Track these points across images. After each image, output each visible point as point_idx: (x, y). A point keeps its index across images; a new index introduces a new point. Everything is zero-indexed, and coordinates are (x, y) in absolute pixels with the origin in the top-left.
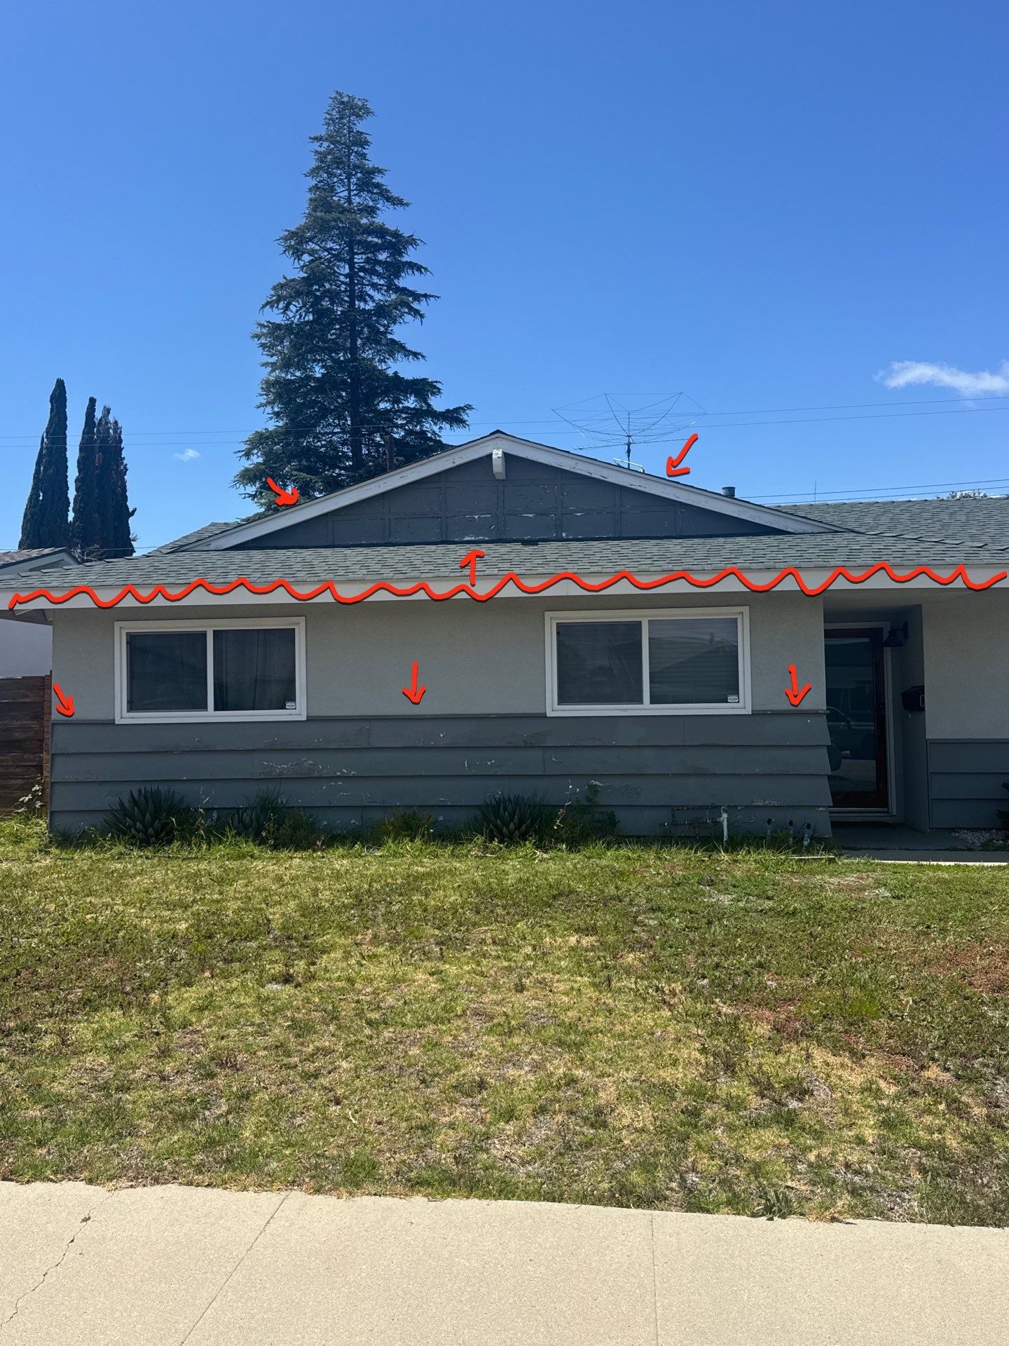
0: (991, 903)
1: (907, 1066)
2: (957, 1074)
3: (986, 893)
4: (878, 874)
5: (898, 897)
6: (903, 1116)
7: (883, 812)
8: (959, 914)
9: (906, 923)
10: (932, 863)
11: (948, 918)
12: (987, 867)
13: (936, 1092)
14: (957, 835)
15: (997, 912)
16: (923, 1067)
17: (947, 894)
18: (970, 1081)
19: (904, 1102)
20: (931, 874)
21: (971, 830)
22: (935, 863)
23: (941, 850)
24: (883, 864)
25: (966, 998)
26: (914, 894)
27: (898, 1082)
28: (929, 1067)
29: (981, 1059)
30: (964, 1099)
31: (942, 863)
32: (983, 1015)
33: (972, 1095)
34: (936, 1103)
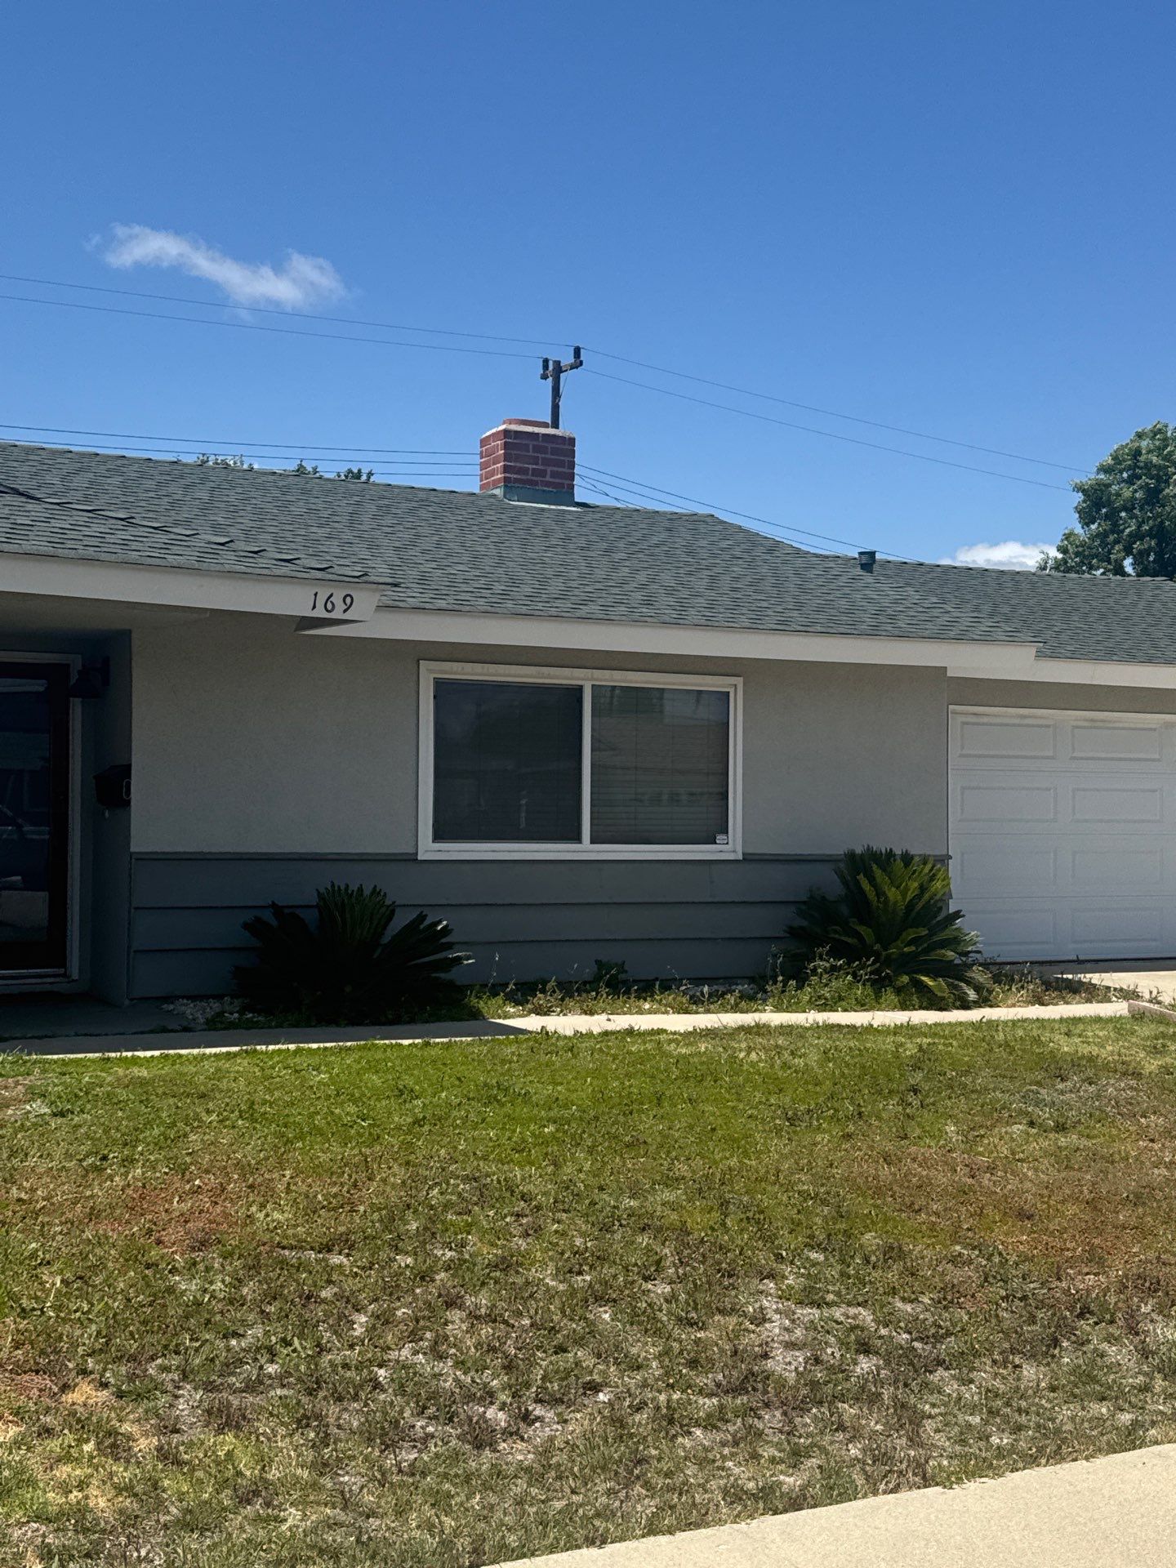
0: (208, 1112)
1: (40, 1390)
2: (119, 1389)
3: (203, 1096)
4: (35, 1078)
5: (62, 1114)
6: (23, 1472)
7: (54, 976)
8: (156, 1132)
9: (68, 1156)
10: (124, 1054)
11: (137, 1140)
12: (210, 1056)
13: (81, 1424)
14: (171, 1007)
15: (215, 1124)
16: (65, 1388)
17: (141, 1102)
18: (139, 1397)
19: (28, 1450)
20: (121, 1072)
21: (193, 998)
22: (129, 1054)
23: (142, 1033)
24: (46, 1062)
25: (148, 1267)
26: (89, 1106)
27: (22, 1419)
28: (76, 1385)
29: (159, 1361)
30: (126, 1428)
31: (141, 1054)
32: (171, 1290)
33: (138, 1421)
34: (80, 1441)
